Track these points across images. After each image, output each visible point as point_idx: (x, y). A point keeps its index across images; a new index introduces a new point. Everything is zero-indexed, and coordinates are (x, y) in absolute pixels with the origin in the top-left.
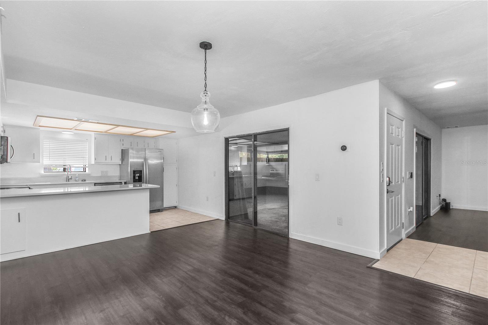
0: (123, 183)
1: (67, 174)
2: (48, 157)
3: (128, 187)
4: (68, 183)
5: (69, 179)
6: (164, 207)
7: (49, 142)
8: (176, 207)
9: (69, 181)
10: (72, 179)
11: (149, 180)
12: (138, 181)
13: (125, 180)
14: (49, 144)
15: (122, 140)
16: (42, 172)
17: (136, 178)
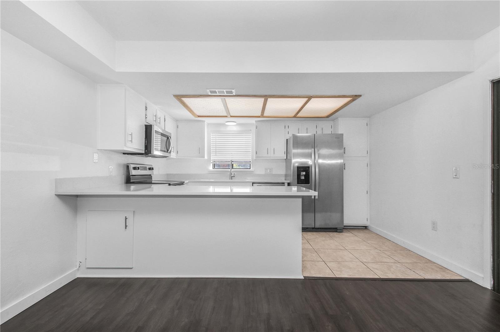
0: (286, 184)
1: (230, 171)
2: (214, 152)
3: (291, 190)
4: (231, 180)
5: (232, 177)
6: (344, 225)
7: (216, 136)
8: (366, 227)
9: (232, 179)
10: (234, 176)
11: (319, 183)
12: (304, 183)
13: (288, 180)
14: (216, 138)
15: (287, 127)
16: (211, 168)
17: (301, 178)
